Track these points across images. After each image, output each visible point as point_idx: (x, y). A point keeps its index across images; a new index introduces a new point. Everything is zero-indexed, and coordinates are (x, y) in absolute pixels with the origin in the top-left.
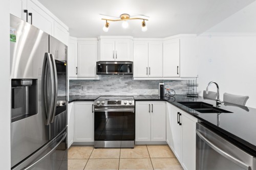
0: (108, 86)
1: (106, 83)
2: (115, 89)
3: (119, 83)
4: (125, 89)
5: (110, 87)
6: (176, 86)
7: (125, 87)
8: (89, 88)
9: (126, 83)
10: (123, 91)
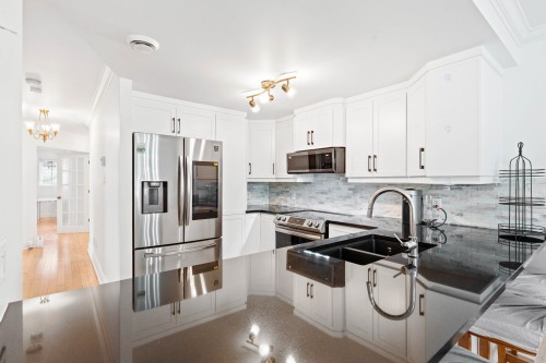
0: (322, 193)
1: (319, 188)
2: (333, 200)
3: (339, 189)
4: (348, 202)
5: (325, 196)
6: (474, 201)
7: (349, 197)
8: (299, 195)
9: (350, 189)
10: (346, 205)
